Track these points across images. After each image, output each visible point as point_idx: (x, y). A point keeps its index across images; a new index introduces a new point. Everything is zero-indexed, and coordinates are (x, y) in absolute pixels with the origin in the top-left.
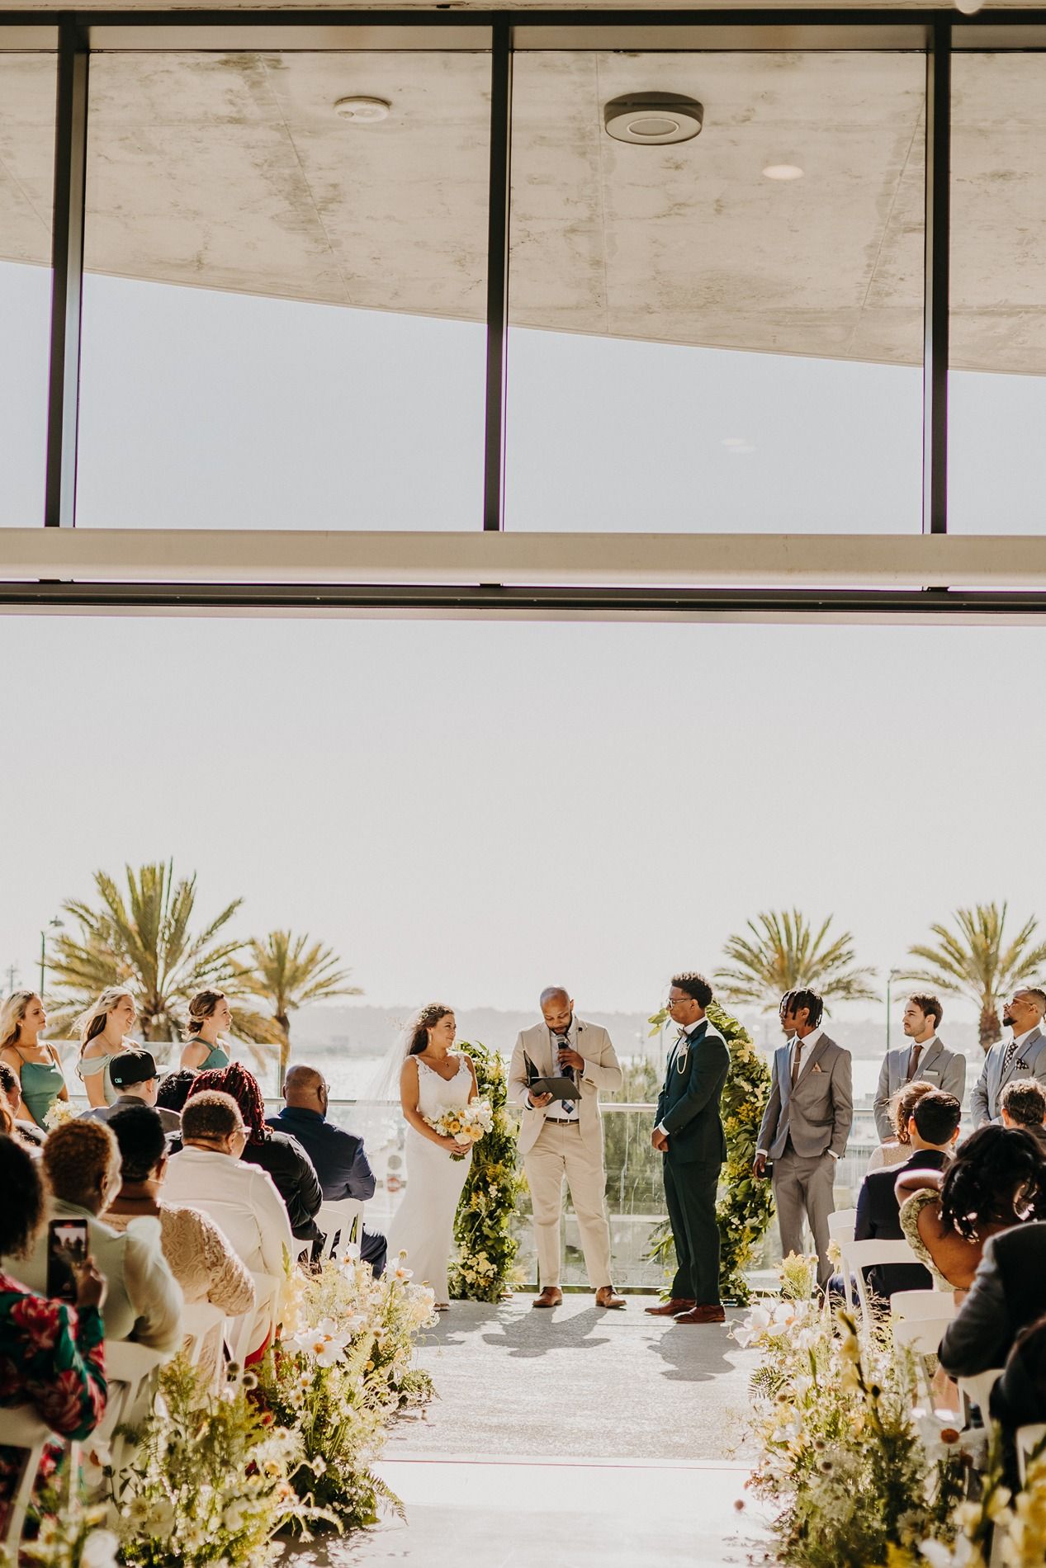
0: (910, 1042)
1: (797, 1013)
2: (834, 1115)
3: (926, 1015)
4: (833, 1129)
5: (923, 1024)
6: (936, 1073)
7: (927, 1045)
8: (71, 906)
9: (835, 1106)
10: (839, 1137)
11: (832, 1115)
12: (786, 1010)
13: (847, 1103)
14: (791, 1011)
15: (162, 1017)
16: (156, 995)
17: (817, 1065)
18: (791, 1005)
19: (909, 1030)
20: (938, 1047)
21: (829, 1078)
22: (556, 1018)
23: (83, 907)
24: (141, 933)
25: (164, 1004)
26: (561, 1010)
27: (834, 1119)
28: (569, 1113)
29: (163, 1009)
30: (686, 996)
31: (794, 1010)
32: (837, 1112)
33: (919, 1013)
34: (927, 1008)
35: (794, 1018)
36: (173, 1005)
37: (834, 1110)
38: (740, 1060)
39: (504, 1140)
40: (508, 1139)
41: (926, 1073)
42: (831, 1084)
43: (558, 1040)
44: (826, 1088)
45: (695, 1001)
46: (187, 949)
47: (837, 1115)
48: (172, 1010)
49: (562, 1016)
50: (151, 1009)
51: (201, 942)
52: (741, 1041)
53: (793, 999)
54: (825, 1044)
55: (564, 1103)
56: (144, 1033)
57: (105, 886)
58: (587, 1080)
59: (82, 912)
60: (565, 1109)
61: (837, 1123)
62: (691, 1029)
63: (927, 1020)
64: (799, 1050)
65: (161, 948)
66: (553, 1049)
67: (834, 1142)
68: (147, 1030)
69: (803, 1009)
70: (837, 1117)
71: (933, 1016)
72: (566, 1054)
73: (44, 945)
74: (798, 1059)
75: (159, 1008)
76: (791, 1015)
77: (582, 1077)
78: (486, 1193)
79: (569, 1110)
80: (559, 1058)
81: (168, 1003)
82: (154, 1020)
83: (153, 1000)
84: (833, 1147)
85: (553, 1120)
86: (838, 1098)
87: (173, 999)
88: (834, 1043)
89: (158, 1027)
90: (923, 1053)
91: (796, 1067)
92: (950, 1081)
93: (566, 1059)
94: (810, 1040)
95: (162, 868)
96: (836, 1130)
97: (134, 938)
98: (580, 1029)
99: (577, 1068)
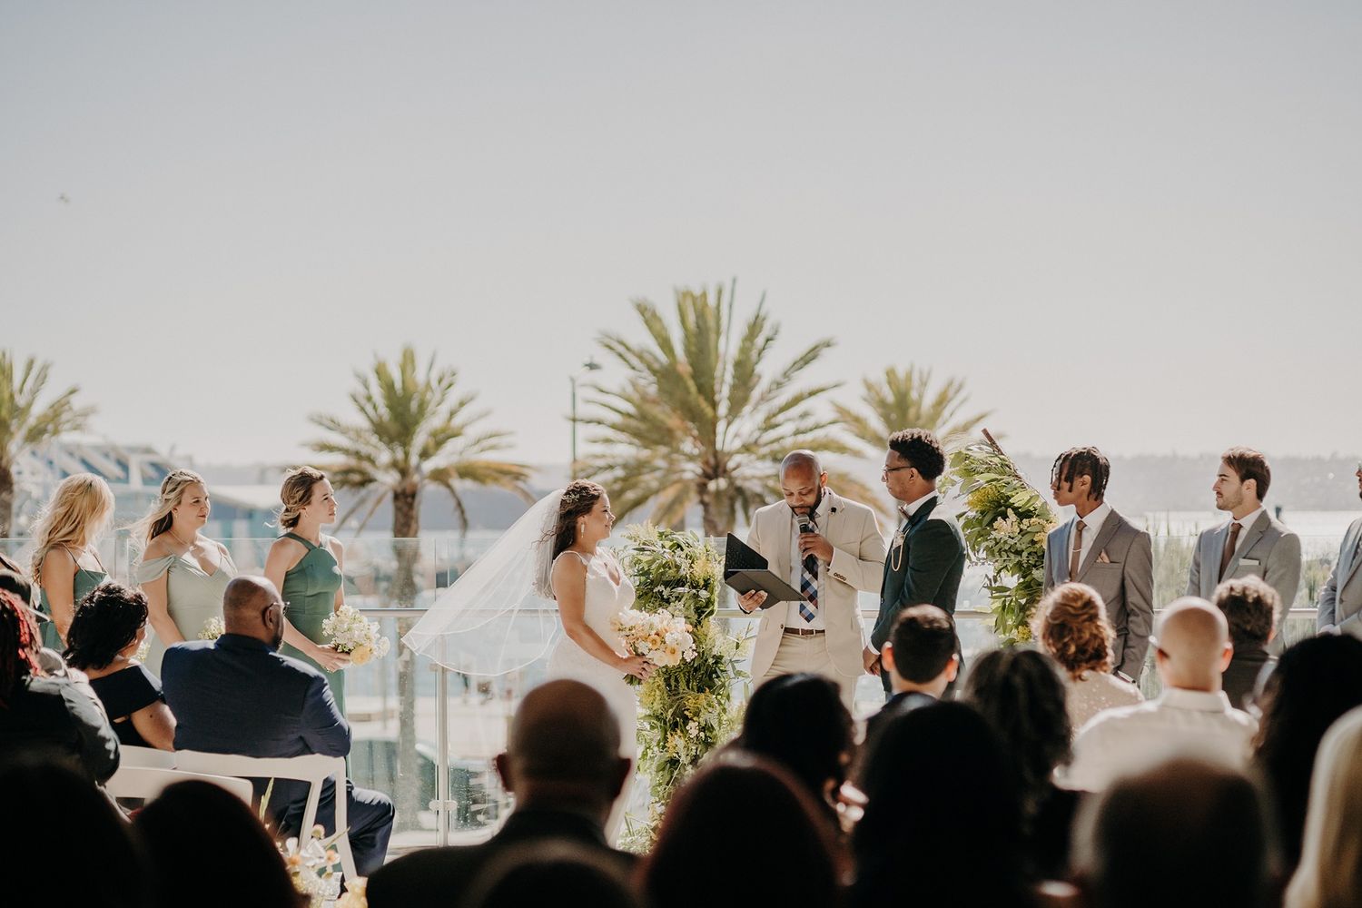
0: (1226, 519)
1: (1075, 483)
2: (1127, 621)
3: (1243, 480)
4: (1126, 641)
5: (1239, 492)
6: (1256, 563)
7: (1248, 522)
8: (607, 341)
9: (1128, 611)
10: (1133, 653)
11: (1124, 623)
12: (1059, 479)
13: (1144, 606)
14: (1066, 480)
15: (722, 483)
16: (715, 454)
17: (1103, 554)
18: (1065, 471)
19: (1221, 501)
20: (1263, 524)
21: (1121, 571)
22: (796, 493)
23: (621, 343)
24: (695, 377)
25: (725, 466)
26: (803, 484)
27: (1126, 629)
28: (809, 621)
29: (725, 471)
30: (904, 463)
31: (1070, 479)
32: (1131, 618)
33: (1234, 477)
34: (1244, 472)
35: (1070, 490)
36: (738, 466)
37: (1128, 615)
38: (1038, 546)
39: (711, 661)
40: (718, 659)
41: (1243, 562)
42: (1123, 580)
43: (800, 522)
44: (1117, 584)
45: (914, 470)
46: (756, 394)
47: (1132, 622)
48: (735, 474)
49: (804, 492)
50: (710, 471)
51: (774, 386)
52: (1041, 521)
53: (1067, 463)
54: (1115, 525)
55: (802, 608)
56: (702, 502)
57: (648, 315)
58: (836, 575)
59: (621, 349)
60: (803, 616)
61: (1131, 633)
62: (912, 508)
63: (1244, 487)
64: (1080, 532)
65: (723, 393)
66: (793, 534)
67: (1127, 660)
68: (706, 499)
69: (1082, 477)
70: (1131, 625)
71: (1252, 482)
72: (809, 540)
73: (574, 395)
74: (1078, 545)
75: (720, 470)
76: (1066, 485)
77: (829, 570)
78: (685, 732)
79: (809, 618)
80: (800, 544)
81: (731, 465)
82: (712, 486)
83: (712, 461)
84: (1124, 667)
85: (794, 631)
86: (1133, 598)
87: (737, 458)
88: (1126, 523)
89: (718, 494)
90: (1243, 534)
91: (1077, 555)
92: (1274, 572)
93: (808, 546)
94: (1095, 520)
95: (720, 292)
96: (1130, 643)
97: (685, 383)
98: (834, 510)
99: (823, 558)
